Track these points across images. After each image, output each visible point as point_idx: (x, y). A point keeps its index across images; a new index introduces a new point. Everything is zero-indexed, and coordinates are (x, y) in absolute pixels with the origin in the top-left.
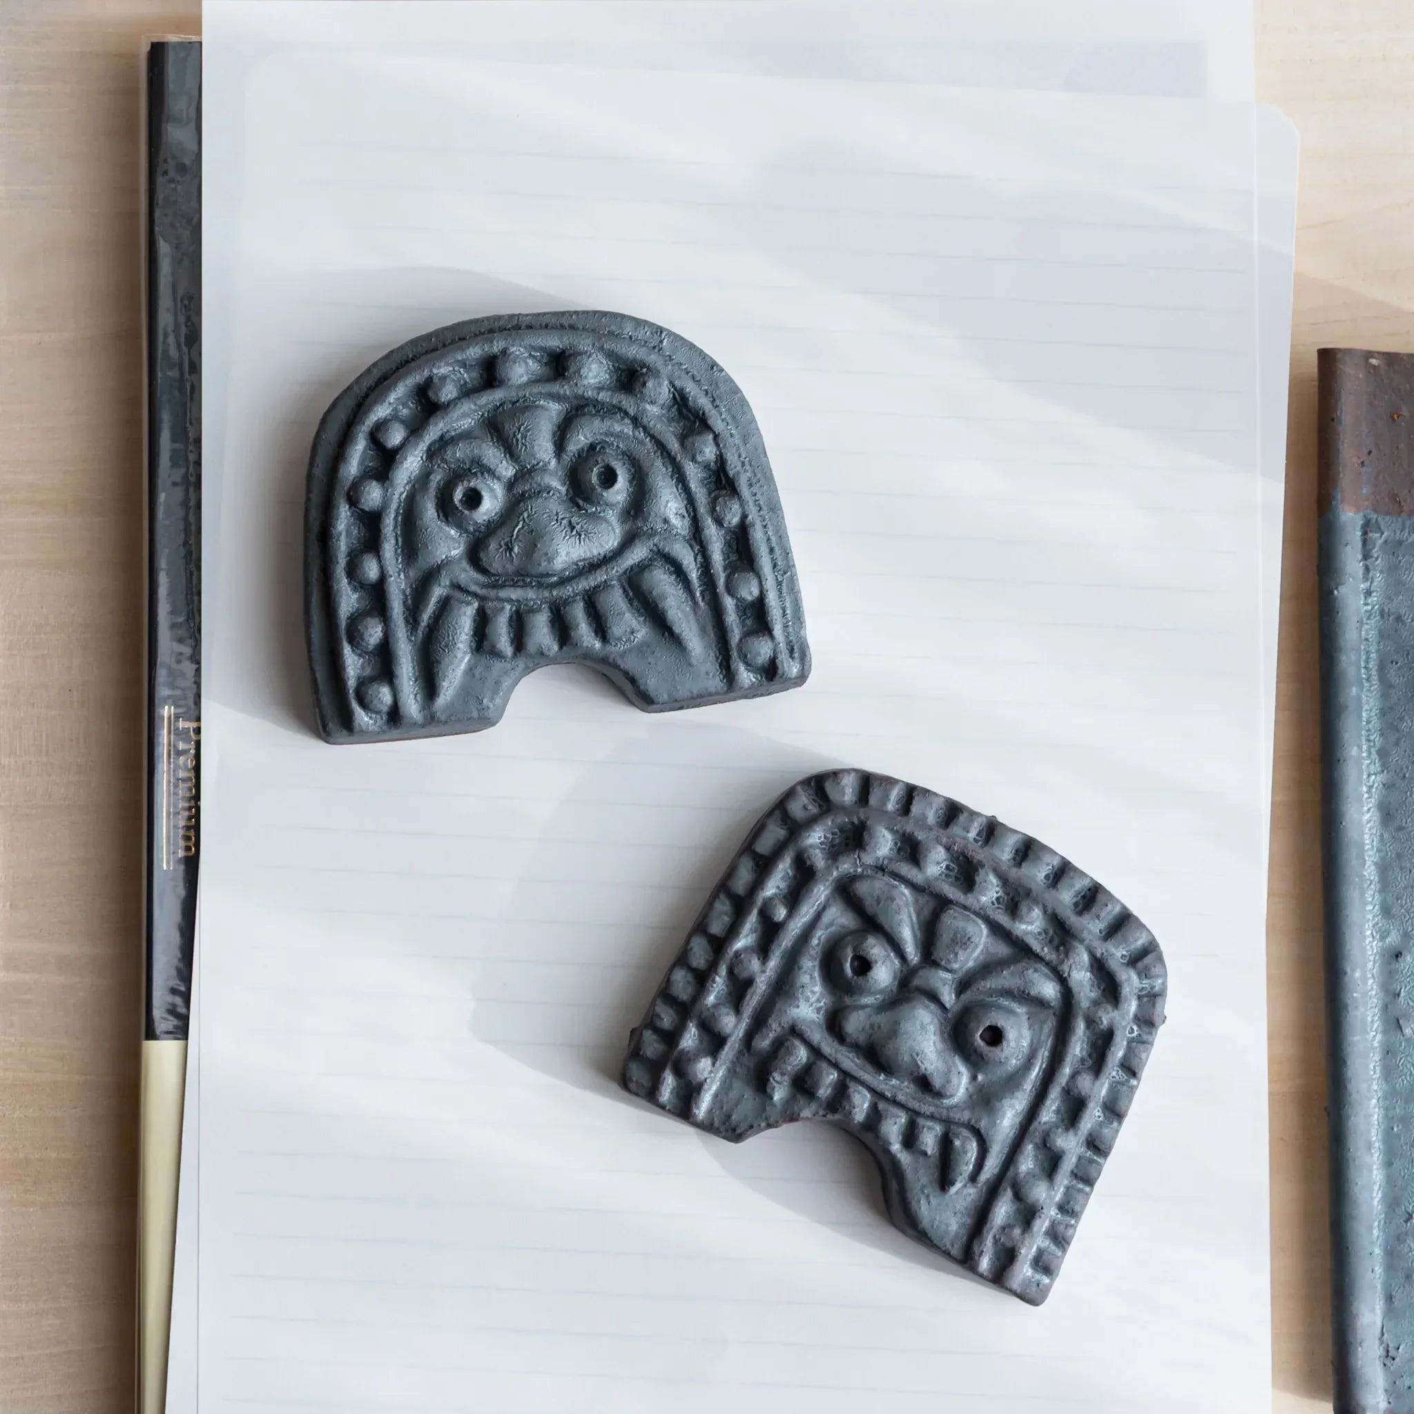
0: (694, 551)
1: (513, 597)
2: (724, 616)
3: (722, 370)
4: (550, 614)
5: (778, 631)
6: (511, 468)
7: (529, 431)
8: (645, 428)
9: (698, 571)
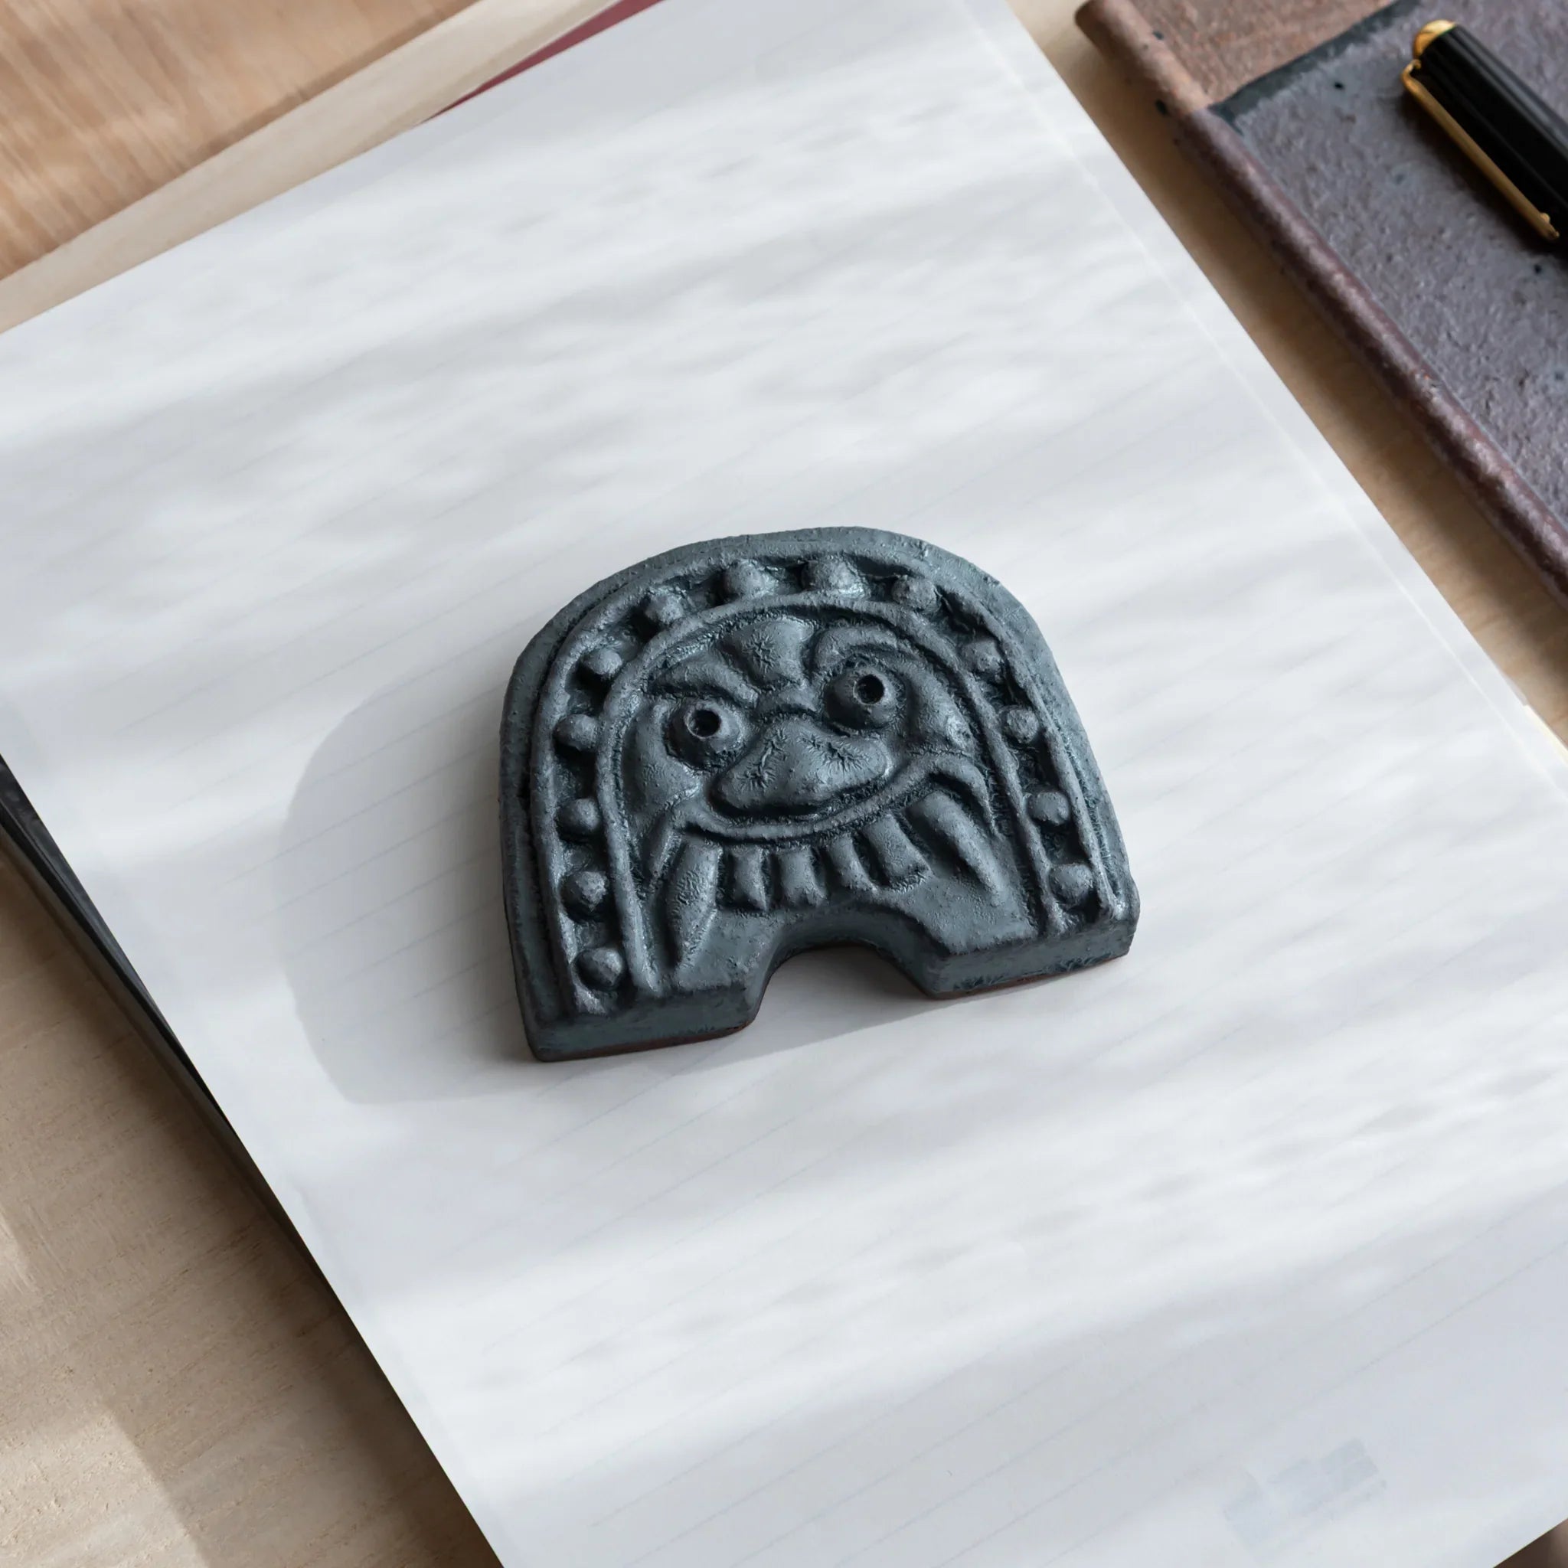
0: (983, 774)
1: (766, 836)
2: (1028, 845)
3: (997, 583)
4: (812, 856)
5: (1096, 857)
6: (752, 691)
7: (771, 645)
8: (911, 638)
9: (990, 796)
